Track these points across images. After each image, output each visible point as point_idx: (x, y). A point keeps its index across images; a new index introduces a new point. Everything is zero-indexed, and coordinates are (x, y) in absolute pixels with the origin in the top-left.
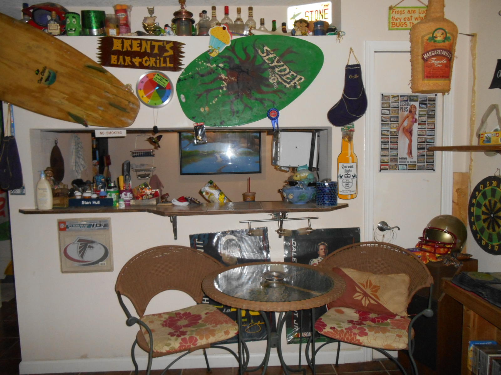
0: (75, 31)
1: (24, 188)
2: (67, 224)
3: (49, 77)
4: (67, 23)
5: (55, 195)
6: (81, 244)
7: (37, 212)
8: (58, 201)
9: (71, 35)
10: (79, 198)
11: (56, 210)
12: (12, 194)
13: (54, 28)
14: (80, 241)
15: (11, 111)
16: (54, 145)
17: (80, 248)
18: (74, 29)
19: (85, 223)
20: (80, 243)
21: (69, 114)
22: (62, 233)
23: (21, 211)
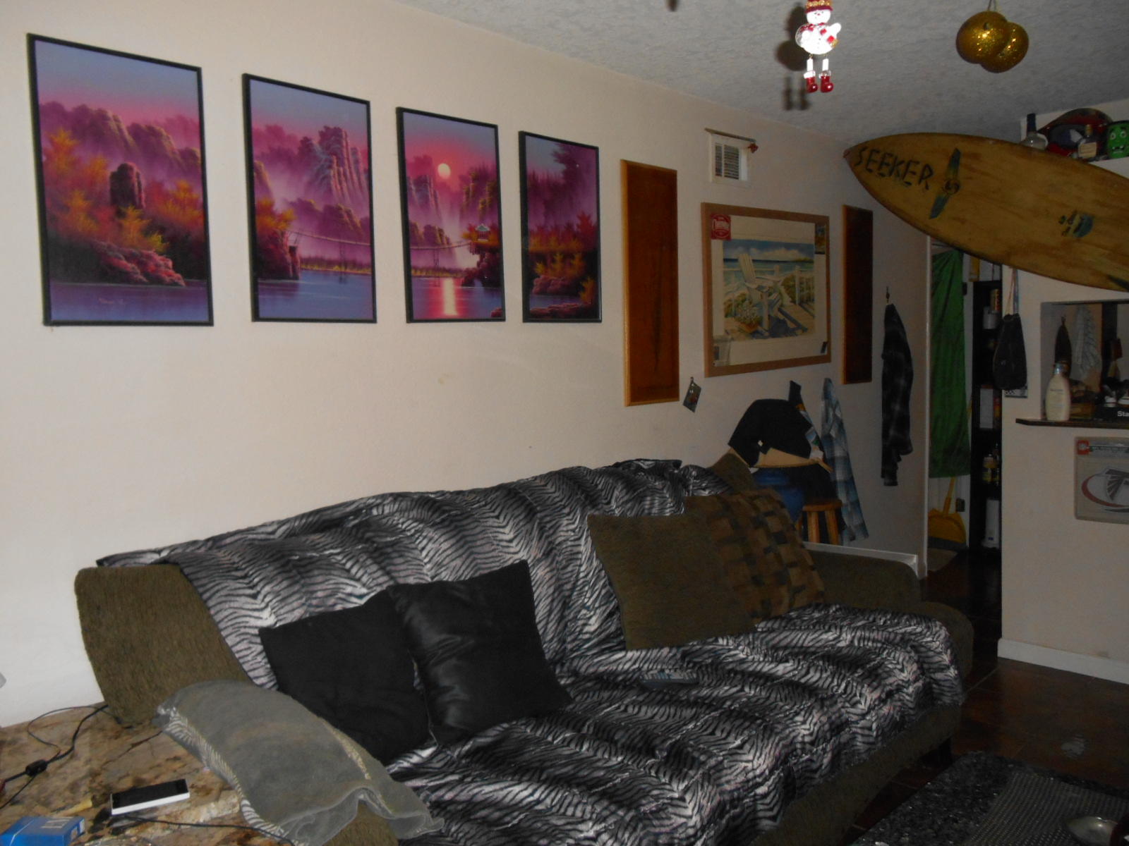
0: (1123, 149)
1: (1026, 388)
2: (1091, 444)
3: (1080, 225)
4: (1112, 139)
5: (1074, 400)
6: (1112, 477)
7: (1044, 422)
8: (1078, 410)
9: (1118, 157)
10: (1111, 406)
11: (1073, 422)
12: (1007, 396)
13: (1088, 149)
14: (1110, 472)
15: (1015, 278)
16: (1061, 324)
17: (1110, 483)
18: (1121, 147)
19: (1120, 445)
20: (1110, 476)
21: (1111, 278)
22: (1083, 458)
23: (1019, 421)
